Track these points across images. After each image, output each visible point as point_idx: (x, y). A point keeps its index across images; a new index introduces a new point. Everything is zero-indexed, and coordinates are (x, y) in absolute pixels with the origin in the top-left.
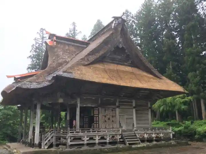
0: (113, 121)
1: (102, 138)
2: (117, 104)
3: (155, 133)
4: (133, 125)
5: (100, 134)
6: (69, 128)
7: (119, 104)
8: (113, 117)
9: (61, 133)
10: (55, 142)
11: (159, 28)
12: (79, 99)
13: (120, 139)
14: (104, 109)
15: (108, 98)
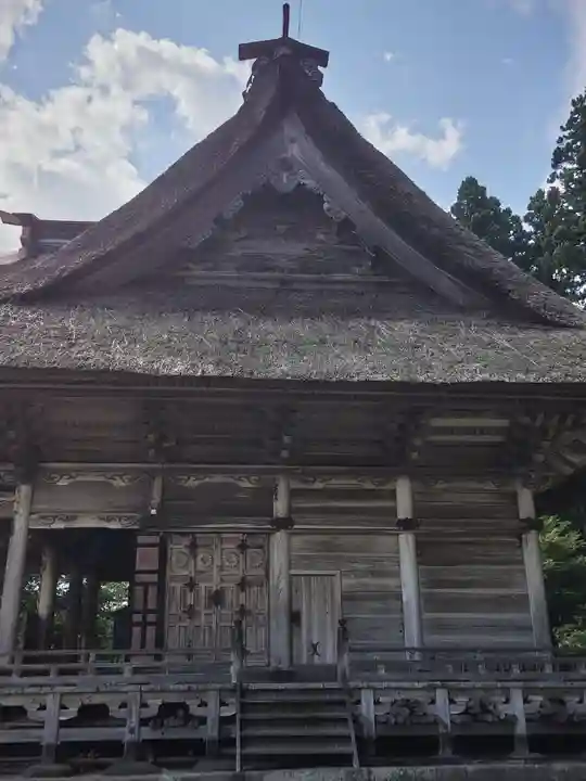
8: (243, 584)
13: (225, 721)
14: (186, 541)
15: (218, 479)
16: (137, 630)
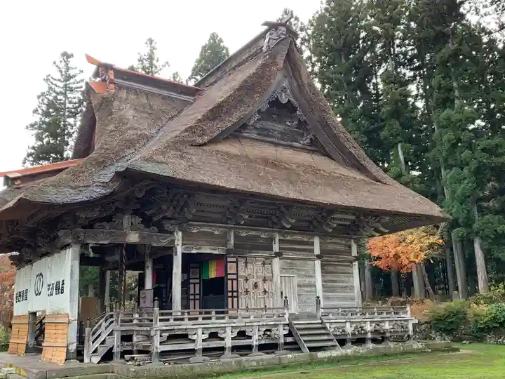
0: (265, 292)
1: (242, 334)
2: (276, 248)
3: (371, 322)
4: (318, 302)
5: (237, 323)
6: (157, 309)
7: (280, 249)
8: (265, 280)
9: (135, 322)
10: (118, 347)
11: (368, 59)
12: (180, 234)
13: (285, 336)
14: (244, 260)
15: (254, 233)
16: (230, 299)
